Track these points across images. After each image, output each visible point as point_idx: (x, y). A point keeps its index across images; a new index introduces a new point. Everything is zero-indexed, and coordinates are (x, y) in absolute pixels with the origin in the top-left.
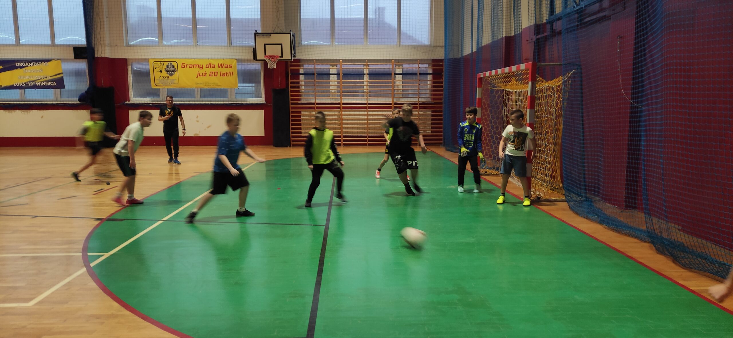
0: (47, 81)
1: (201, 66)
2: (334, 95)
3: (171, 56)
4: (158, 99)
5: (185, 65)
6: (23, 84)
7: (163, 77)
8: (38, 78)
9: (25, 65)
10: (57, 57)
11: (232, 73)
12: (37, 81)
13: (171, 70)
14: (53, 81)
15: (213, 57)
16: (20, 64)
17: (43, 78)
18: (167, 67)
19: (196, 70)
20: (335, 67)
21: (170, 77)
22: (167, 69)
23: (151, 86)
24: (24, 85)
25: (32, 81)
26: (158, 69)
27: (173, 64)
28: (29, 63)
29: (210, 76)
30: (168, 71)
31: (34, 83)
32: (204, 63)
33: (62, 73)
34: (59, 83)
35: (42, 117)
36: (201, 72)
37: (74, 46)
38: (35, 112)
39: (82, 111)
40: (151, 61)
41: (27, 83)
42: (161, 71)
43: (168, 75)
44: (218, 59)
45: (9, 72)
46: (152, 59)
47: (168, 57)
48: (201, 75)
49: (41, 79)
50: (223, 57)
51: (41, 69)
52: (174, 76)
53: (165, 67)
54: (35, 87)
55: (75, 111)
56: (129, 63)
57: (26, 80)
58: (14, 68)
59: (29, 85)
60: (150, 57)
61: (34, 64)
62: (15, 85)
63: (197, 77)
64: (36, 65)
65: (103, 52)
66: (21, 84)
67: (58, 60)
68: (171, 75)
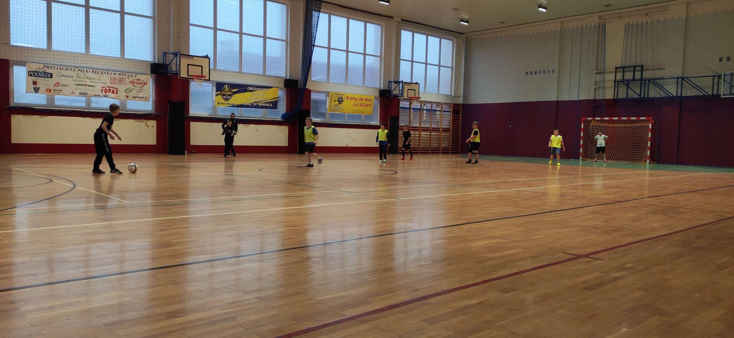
0: (266, 103)
1: (356, 99)
3: (342, 91)
4: (325, 120)
5: (348, 97)
6: (249, 104)
7: (336, 105)
8: (261, 100)
9: (254, 90)
11: (371, 105)
12: (260, 102)
13: (340, 101)
14: (270, 103)
15: (363, 93)
16: (251, 89)
17: (264, 100)
18: (339, 98)
19: (353, 101)
21: (339, 105)
23: (326, 111)
25: (256, 102)
26: (334, 99)
28: (257, 88)
29: (360, 106)
32: (358, 97)
33: (277, 98)
34: (274, 105)
35: (257, 130)
36: (356, 103)
37: (285, 79)
38: (252, 126)
39: (283, 126)
40: (331, 94)
41: (252, 103)
42: (335, 101)
44: (365, 95)
45: (242, 94)
47: (340, 91)
48: (356, 105)
49: (263, 101)
50: (367, 94)
51: (264, 93)
52: (342, 104)
53: (337, 98)
54: (257, 107)
55: (279, 126)
56: (312, 93)
57: (252, 101)
58: (246, 91)
59: (254, 105)
60: (330, 91)
61: (260, 89)
62: (244, 104)
63: (354, 106)
64: (261, 90)
67: (276, 87)
68: (340, 104)
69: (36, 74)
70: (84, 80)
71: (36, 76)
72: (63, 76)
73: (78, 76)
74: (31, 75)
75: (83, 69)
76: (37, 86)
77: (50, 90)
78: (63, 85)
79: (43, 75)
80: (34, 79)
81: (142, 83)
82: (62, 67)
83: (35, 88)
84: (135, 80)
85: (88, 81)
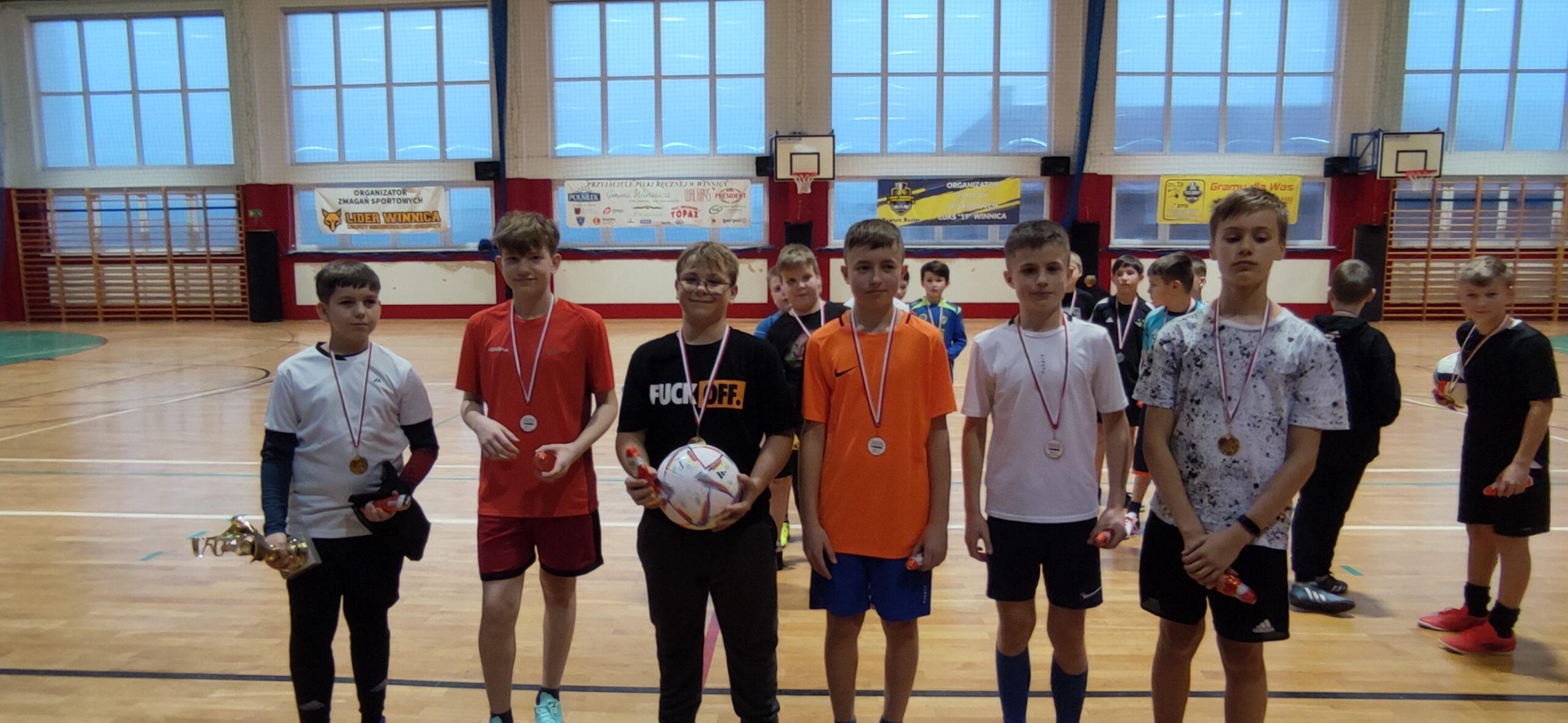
0: (992, 212)
2: (1445, 234)
3: (1197, 172)
4: (1155, 241)
5: (1217, 185)
6: (952, 218)
7: (1179, 206)
8: (978, 208)
9: (962, 187)
10: (1014, 174)
12: (978, 212)
13: (1194, 194)
14: (1001, 211)
15: (1264, 172)
16: (954, 185)
17: (988, 207)
18: (1188, 188)
20: (1452, 188)
21: (1191, 206)
22: (1188, 193)
23: (1155, 220)
24: (955, 218)
25: (969, 213)
26: (1173, 193)
27: (1199, 183)
28: (968, 183)
30: (1188, 196)
31: (970, 215)
33: (1017, 200)
34: (1011, 215)
35: (973, 270)
37: (1044, 156)
40: (1163, 180)
41: (959, 215)
42: (1177, 196)
43: (1186, 203)
44: (1272, 175)
45: (933, 199)
46: (1165, 175)
47: (1192, 172)
49: (985, 208)
50: (1279, 172)
51: (986, 192)
53: (1184, 188)
54: (973, 222)
56: (1114, 181)
57: (960, 211)
58: (945, 190)
59: (963, 219)
61: (976, 184)
62: (940, 219)
64: (979, 185)
65: (1092, 165)
66: (949, 217)
67: (1016, 177)
68: (1192, 202)
69: (578, 197)
70: (645, 199)
71: (578, 201)
72: (615, 195)
73: (637, 194)
74: (572, 200)
75: (643, 181)
76: (581, 215)
77: (599, 221)
78: (617, 211)
79: (587, 197)
80: (576, 204)
81: (736, 196)
82: (613, 181)
83: (578, 219)
84: (725, 192)
85: (651, 199)
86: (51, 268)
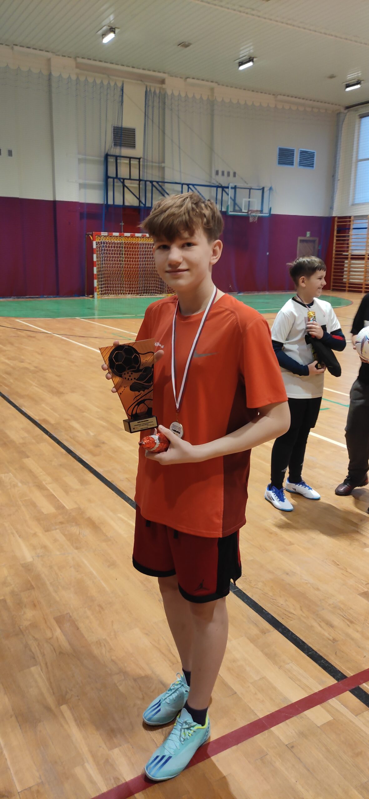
86: (346, 261)
